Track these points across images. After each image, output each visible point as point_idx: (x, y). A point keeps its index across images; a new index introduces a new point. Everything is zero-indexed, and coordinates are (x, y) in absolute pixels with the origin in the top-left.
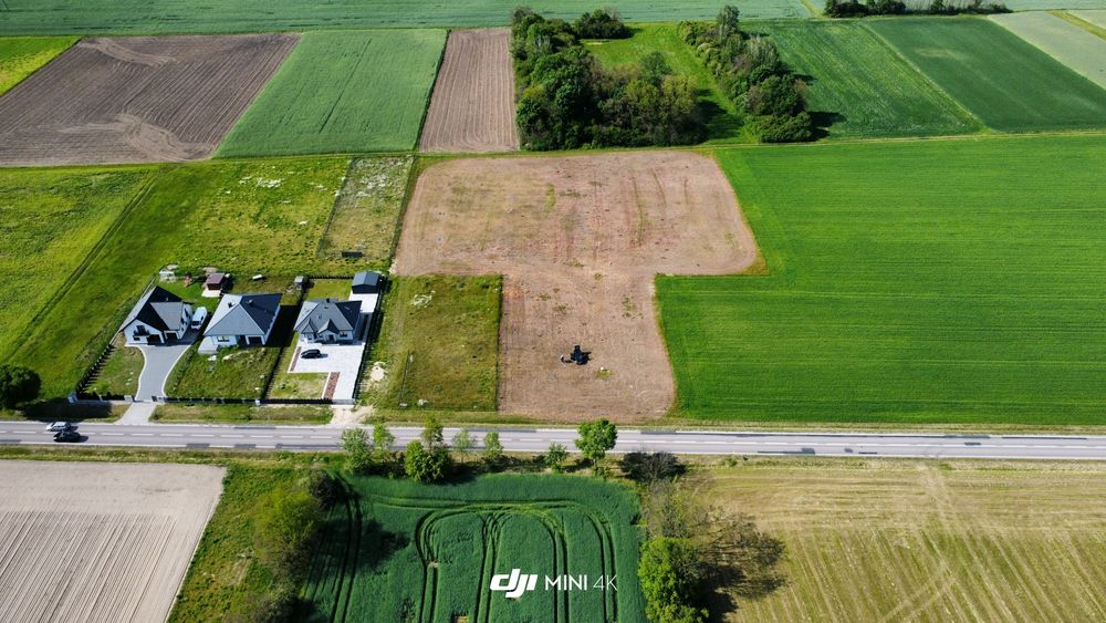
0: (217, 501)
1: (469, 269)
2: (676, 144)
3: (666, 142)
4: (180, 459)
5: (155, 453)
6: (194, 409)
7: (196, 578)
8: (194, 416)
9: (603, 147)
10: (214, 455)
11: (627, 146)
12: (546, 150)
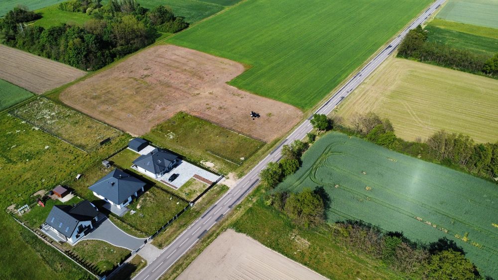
0: (250, 238)
1: (164, 117)
2: (148, 45)
3: (144, 46)
4: (205, 245)
5: (192, 253)
6: (169, 230)
7: (297, 257)
8: (175, 232)
9: (123, 57)
10: (215, 231)
11: (131, 53)
12: (101, 67)
